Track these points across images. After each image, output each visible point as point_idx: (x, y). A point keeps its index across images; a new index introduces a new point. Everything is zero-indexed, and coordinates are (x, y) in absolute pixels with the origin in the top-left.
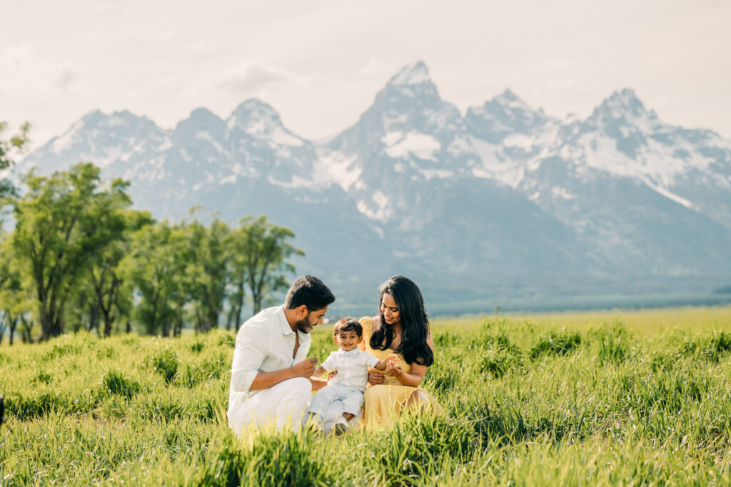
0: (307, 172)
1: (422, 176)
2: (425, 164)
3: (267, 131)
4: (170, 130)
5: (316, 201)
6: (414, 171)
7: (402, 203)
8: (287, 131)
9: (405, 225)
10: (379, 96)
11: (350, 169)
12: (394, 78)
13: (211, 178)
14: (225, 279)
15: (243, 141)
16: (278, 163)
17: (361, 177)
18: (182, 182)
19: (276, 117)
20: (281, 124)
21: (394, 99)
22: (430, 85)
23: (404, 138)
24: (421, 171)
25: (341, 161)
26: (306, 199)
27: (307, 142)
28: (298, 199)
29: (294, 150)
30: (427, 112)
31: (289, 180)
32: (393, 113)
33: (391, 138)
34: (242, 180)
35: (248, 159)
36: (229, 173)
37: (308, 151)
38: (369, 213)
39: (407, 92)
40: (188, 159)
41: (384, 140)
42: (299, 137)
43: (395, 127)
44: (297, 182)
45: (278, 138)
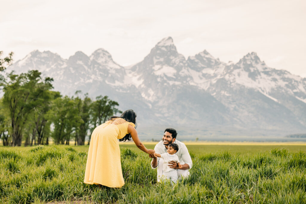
0: (122, 79)
1: (168, 84)
2: (170, 79)
3: (106, 62)
4: (66, 60)
5: (125, 92)
6: (165, 82)
7: (160, 94)
8: (114, 63)
9: (160, 103)
10: (152, 50)
11: (139, 79)
12: (159, 43)
13: (82, 80)
14: (89, 121)
15: (96, 66)
16: (110, 75)
17: (143, 83)
18: (70, 81)
19: (110, 57)
20: (112, 59)
21: (158, 52)
22: (173, 47)
23: (162, 68)
24: (168, 81)
25: (136, 76)
26: (121, 91)
27: (122, 67)
28: (117, 90)
29: (116, 70)
30: (172, 57)
31: (114, 82)
32: (158, 57)
33: (157, 67)
34: (95, 81)
35: (97, 73)
36: (89, 78)
37: (122, 71)
38: (146, 98)
39: (164, 49)
40: (73, 72)
41: (153, 68)
42: (119, 65)
43: (158, 63)
44: (117, 83)
45: (110, 65)
